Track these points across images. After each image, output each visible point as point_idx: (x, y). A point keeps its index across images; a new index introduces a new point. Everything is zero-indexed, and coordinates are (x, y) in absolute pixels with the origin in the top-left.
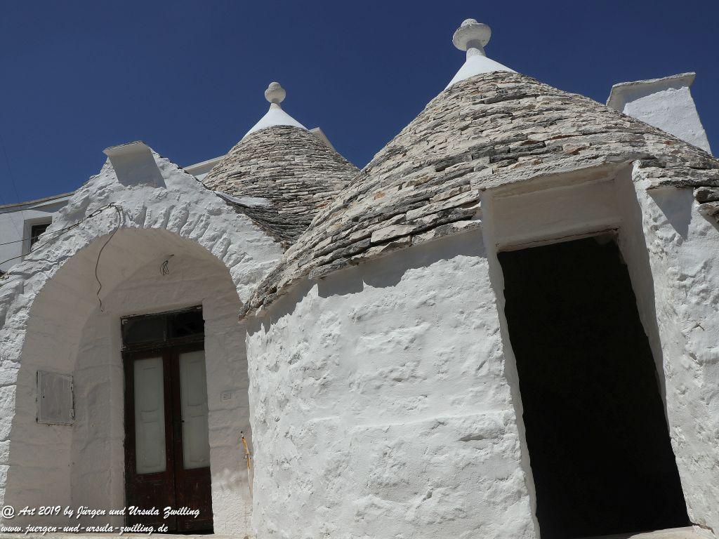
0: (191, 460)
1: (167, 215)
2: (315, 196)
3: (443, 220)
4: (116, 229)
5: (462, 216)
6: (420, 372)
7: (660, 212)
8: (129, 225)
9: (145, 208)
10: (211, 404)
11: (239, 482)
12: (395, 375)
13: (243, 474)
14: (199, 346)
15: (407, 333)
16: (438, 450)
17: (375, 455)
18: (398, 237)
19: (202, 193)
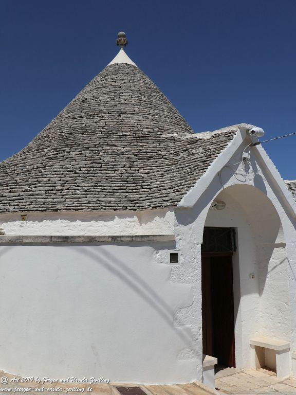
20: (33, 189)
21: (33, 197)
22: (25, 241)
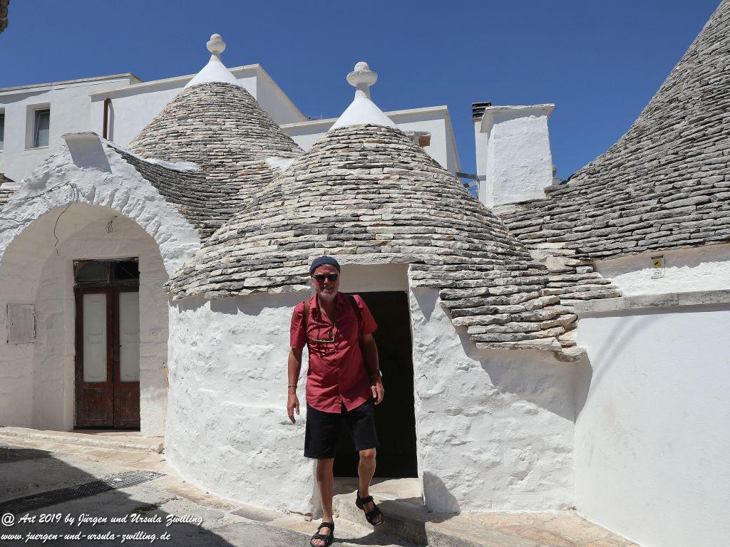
0: (126, 375)
1: (112, 196)
2: (238, 164)
3: (288, 282)
4: (71, 203)
5: (299, 281)
6: (265, 376)
7: (416, 302)
8: (82, 201)
9: (94, 189)
10: (142, 338)
11: (160, 396)
12: (251, 374)
13: (163, 391)
14: (135, 288)
15: (260, 349)
16: (268, 427)
17: (233, 423)
18: (260, 287)
19: (140, 181)
20: (667, 205)
21: (671, 219)
22: (682, 303)
